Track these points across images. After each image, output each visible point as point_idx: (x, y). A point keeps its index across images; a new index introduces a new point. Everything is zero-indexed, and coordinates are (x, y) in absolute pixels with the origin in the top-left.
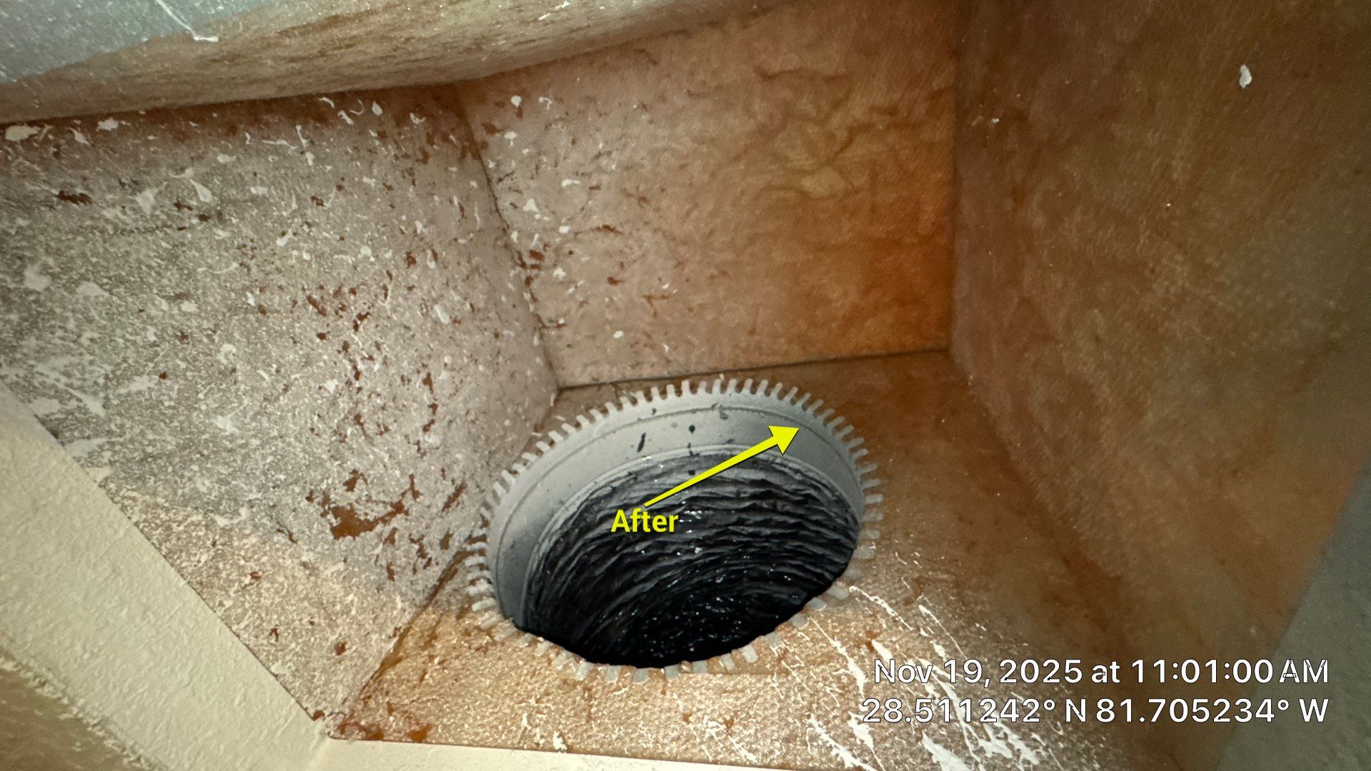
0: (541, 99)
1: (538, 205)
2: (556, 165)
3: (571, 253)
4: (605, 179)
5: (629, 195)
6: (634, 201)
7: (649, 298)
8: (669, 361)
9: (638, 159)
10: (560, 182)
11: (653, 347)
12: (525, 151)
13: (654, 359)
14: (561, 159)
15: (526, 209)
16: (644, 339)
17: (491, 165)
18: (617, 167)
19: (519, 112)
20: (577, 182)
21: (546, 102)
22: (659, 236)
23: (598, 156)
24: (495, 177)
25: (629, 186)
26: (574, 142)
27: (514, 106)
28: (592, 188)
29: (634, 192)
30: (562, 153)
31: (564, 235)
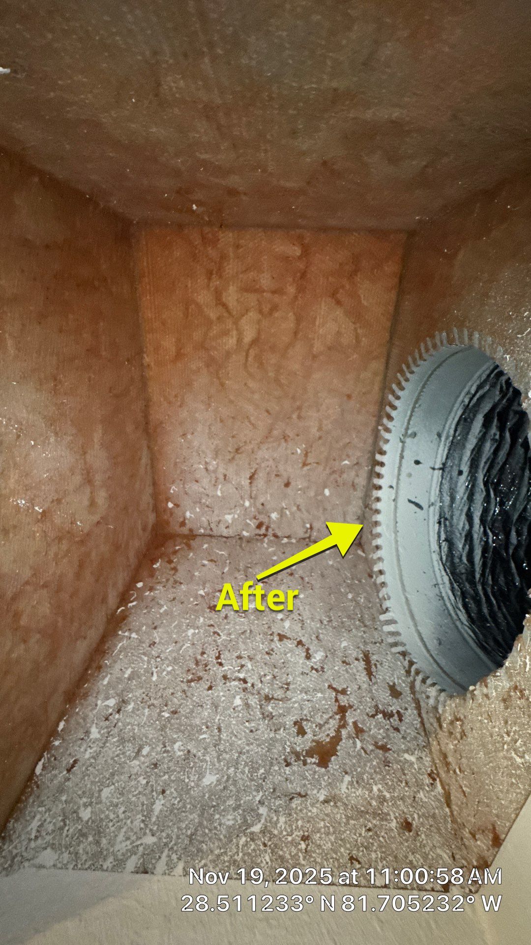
0: (172, 491)
1: (229, 514)
2: (208, 495)
3: (263, 504)
4: (221, 470)
5: (233, 458)
6: (238, 456)
7: (305, 464)
8: (357, 463)
9: (213, 447)
10: (219, 497)
11: (342, 472)
12: (198, 510)
13: (353, 473)
14: (205, 491)
15: (230, 522)
16: (336, 476)
17: (202, 531)
18: (215, 460)
19: (177, 505)
20: (220, 487)
21: (173, 490)
22: (264, 447)
23: (207, 469)
24: (208, 532)
25: (229, 457)
26: (197, 481)
27: (173, 507)
28: (225, 479)
29: (232, 455)
30: (202, 490)
31: (251, 505)
